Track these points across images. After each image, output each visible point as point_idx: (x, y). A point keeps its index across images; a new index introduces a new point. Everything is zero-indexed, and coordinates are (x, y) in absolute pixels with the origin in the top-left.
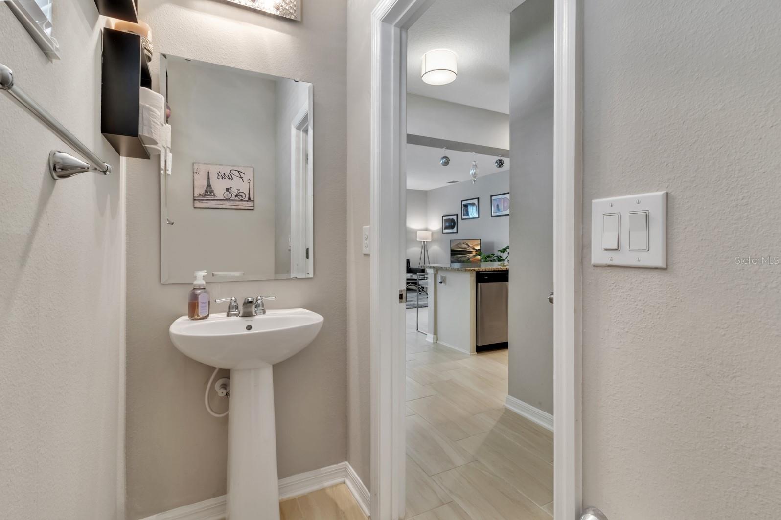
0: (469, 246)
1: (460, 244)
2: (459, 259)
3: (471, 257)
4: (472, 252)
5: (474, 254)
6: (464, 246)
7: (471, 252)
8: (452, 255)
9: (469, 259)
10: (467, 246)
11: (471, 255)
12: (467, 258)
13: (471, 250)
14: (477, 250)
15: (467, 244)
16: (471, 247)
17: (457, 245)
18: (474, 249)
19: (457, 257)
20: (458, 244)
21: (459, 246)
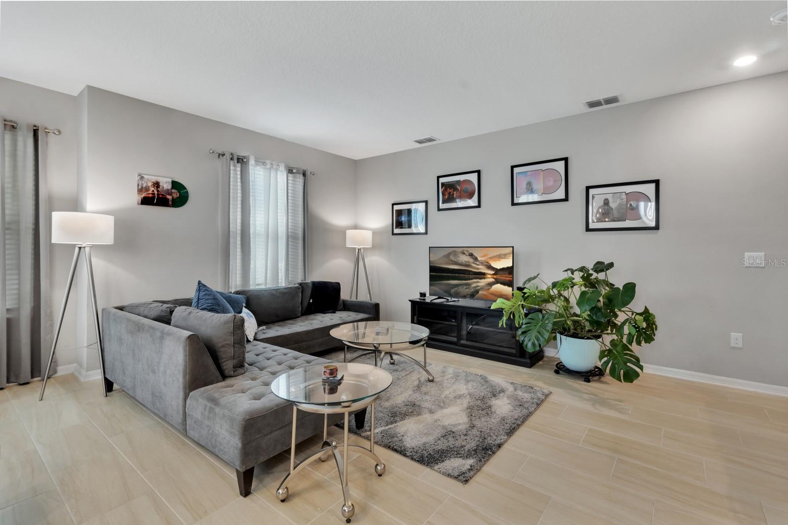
0: (476, 259)
1: (455, 254)
2: (453, 291)
3: (482, 288)
4: (484, 274)
5: (490, 280)
6: (464, 259)
7: (482, 275)
8: (432, 278)
9: (477, 292)
10: (471, 260)
11: (482, 283)
12: (472, 290)
13: (483, 269)
14: (497, 271)
15: (471, 255)
16: (482, 263)
17: (448, 255)
18: (490, 267)
19: (449, 284)
20: (450, 253)
21: (452, 258)
